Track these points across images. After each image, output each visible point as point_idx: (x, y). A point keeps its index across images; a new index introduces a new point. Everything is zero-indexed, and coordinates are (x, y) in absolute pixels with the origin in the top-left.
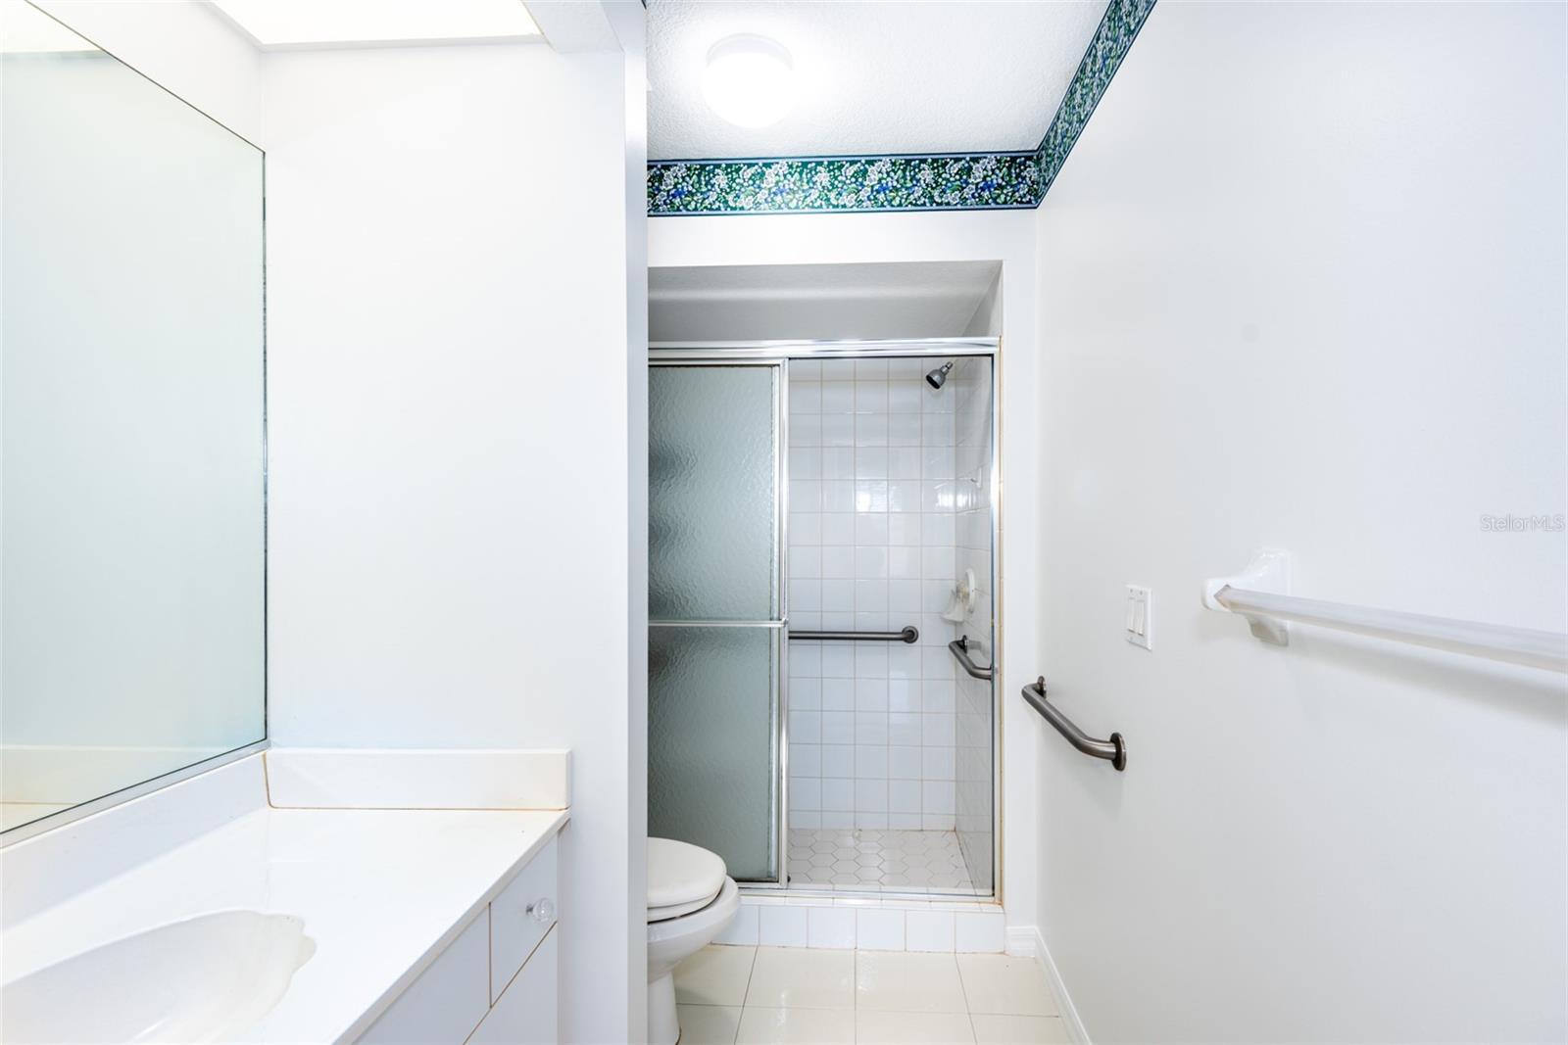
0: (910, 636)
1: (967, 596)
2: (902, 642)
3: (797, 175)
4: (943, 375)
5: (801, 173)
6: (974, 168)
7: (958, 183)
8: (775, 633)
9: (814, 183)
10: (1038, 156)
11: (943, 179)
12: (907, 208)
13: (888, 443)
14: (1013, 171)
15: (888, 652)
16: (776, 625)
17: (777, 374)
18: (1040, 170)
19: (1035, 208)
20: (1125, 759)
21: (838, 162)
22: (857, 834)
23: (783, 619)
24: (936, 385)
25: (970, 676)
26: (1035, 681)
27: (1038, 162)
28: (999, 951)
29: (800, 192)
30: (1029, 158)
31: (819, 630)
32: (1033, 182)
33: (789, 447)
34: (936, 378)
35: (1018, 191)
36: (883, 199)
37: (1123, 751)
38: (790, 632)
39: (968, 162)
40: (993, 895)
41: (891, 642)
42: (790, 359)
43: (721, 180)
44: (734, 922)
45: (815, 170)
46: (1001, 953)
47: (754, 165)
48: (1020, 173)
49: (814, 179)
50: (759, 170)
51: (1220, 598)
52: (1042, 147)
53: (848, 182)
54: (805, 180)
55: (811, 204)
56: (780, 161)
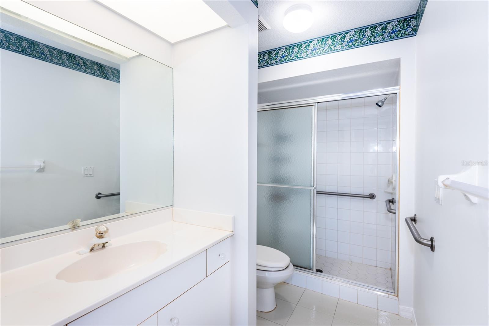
0: (372, 197)
1: (392, 183)
2: (369, 199)
3: (320, 43)
4: (383, 103)
5: (322, 42)
6: (388, 26)
7: (381, 33)
8: (312, 190)
9: (326, 44)
10: (416, 16)
11: (375, 33)
12: (360, 46)
13: (364, 128)
14: (405, 24)
15: (363, 202)
16: (312, 188)
17: (314, 108)
18: (417, 21)
19: (415, 36)
20: (435, 247)
21: (335, 35)
22: (350, 263)
23: (315, 187)
24: (380, 106)
25: (388, 212)
26: (413, 216)
27: (416, 19)
28: (396, 314)
29: (322, 48)
30: (413, 18)
31: (337, 192)
32: (414, 26)
33: (317, 132)
34: (380, 104)
35: (407, 31)
36: (352, 44)
37: (434, 244)
38: (317, 191)
39: (385, 25)
40: (395, 293)
41: (364, 198)
42: (318, 103)
43: (296, 50)
44: (291, 277)
45: (327, 40)
46: (397, 314)
47: (306, 43)
48: (408, 24)
49: (326, 43)
50: (308, 44)
51: (444, 183)
52: (417, 13)
53: (338, 41)
54: (323, 44)
55: (325, 51)
56: (315, 40)
